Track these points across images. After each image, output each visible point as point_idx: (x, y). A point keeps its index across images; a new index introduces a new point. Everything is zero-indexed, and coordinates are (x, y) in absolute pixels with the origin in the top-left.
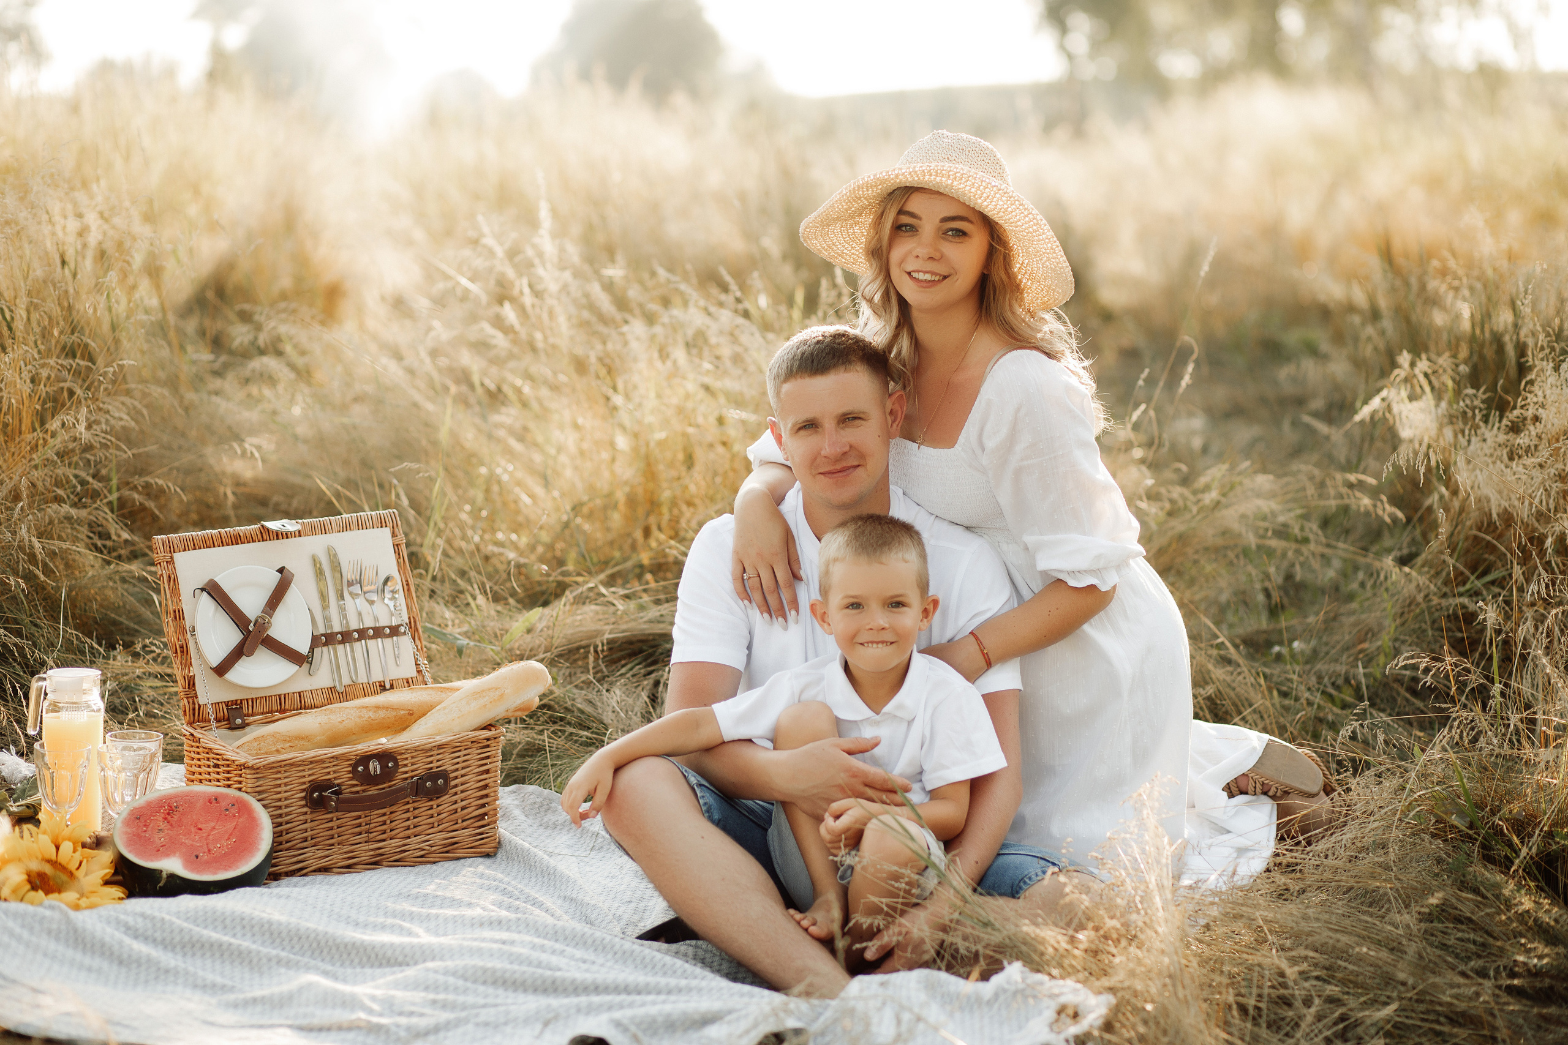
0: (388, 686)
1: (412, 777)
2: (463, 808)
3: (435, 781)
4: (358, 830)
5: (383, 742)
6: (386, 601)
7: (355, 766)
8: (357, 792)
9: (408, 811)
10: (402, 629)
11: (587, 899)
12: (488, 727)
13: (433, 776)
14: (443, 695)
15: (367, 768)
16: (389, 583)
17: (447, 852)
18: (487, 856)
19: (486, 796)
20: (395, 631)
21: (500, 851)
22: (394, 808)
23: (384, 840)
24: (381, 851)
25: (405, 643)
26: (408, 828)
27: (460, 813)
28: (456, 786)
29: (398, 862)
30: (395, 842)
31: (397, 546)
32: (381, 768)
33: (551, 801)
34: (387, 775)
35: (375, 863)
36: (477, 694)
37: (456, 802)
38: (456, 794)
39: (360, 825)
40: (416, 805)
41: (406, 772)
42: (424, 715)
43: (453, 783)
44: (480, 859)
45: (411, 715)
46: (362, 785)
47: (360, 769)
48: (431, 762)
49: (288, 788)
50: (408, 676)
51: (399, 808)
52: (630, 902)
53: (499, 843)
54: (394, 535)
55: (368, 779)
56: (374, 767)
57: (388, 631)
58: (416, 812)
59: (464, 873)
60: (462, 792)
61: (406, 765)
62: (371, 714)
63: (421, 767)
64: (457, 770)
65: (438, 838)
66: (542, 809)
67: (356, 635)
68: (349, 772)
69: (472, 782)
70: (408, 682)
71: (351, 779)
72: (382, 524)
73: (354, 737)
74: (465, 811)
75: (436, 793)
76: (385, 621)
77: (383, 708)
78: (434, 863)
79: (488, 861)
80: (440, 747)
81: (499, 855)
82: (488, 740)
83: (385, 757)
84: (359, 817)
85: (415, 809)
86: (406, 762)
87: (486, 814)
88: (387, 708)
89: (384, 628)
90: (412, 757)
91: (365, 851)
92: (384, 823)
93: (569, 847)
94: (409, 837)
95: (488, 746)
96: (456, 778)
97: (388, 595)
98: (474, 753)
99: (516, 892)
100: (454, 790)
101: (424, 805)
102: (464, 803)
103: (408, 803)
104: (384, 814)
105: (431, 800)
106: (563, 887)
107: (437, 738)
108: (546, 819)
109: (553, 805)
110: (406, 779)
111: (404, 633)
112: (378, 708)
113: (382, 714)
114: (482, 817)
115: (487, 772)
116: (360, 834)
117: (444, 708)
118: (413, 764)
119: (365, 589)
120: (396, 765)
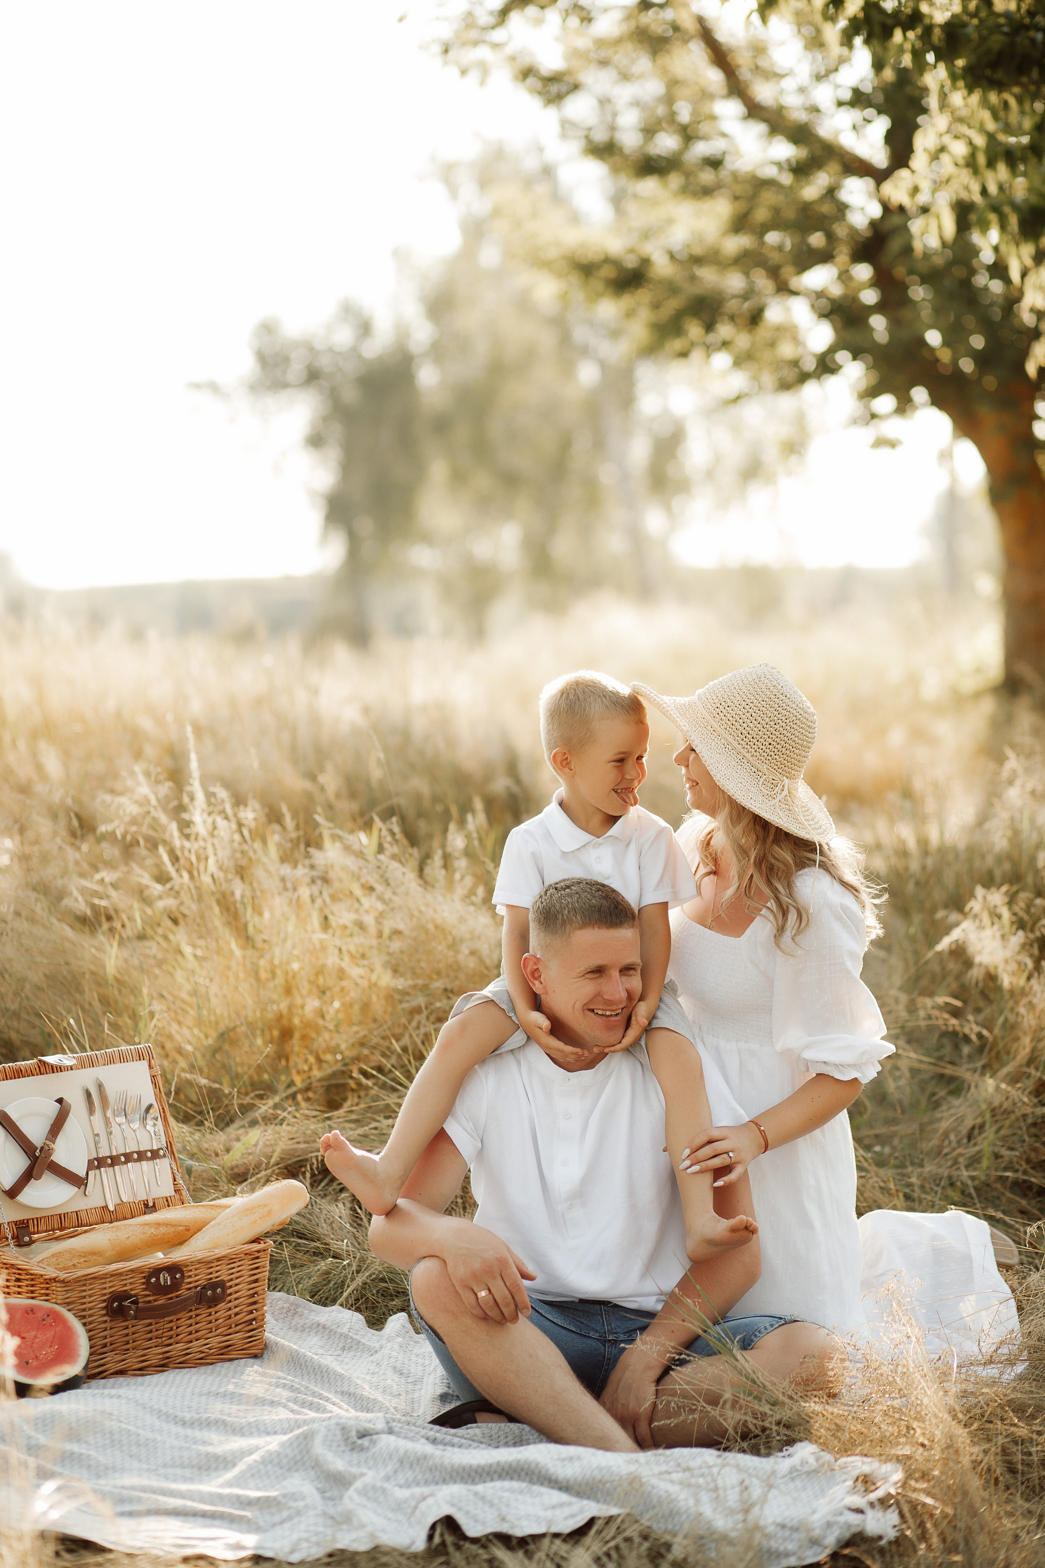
0: (151, 1204)
1: (196, 1287)
2: (236, 1314)
3: (214, 1290)
4: (149, 1335)
5: (159, 1258)
6: (148, 1127)
7: (148, 1278)
8: (149, 1302)
9: (191, 1318)
10: (161, 1153)
11: (366, 1394)
12: (256, 1240)
13: (213, 1286)
14: (213, 1212)
15: (158, 1279)
16: (151, 1111)
17: (222, 1354)
18: (255, 1356)
19: (255, 1303)
20: (155, 1155)
21: (266, 1352)
22: (180, 1316)
23: (170, 1345)
24: (168, 1354)
25: (164, 1165)
26: (191, 1333)
27: (235, 1319)
28: (230, 1294)
29: (185, 1363)
30: (180, 1346)
31: (153, 1077)
32: (171, 1279)
33: (298, 1306)
34: (176, 1285)
35: (163, 1366)
36: (248, 1210)
37: (230, 1309)
38: (230, 1301)
39: (151, 1332)
40: (198, 1312)
41: (190, 1283)
42: (199, 1230)
43: (229, 1291)
44: (251, 1360)
45: (188, 1230)
46: (154, 1294)
47: (153, 1280)
48: (211, 1273)
49: (92, 1298)
50: (168, 1195)
51: (184, 1315)
52: (399, 1395)
53: (265, 1345)
54: (150, 1067)
55: (161, 1290)
56: (165, 1278)
57: (149, 1154)
58: (198, 1318)
59: (247, 1372)
60: (236, 1299)
61: (190, 1277)
62: (152, 1230)
63: (202, 1278)
64: (231, 1280)
65: (215, 1341)
66: (290, 1314)
67: (123, 1159)
68: (143, 1283)
69: (244, 1289)
70: (168, 1202)
71: (144, 1290)
72: (140, 1057)
73: (139, 1252)
74: (238, 1317)
75: (214, 1301)
76: (145, 1146)
77: (163, 1224)
78: (211, 1364)
79: (257, 1361)
80: (218, 1259)
81: (265, 1356)
82: (258, 1251)
83: (173, 1269)
84: (151, 1324)
85: (197, 1316)
86: (190, 1274)
87: (254, 1319)
88: (166, 1224)
89: (146, 1151)
90: (196, 1269)
91: (155, 1355)
92: (171, 1329)
93: (322, 1347)
94: (191, 1342)
95: (258, 1258)
96: (231, 1287)
97: (150, 1122)
98: (246, 1264)
99: (303, 1389)
100: (229, 1298)
101: (204, 1312)
102: (237, 1310)
103: (191, 1311)
104: (171, 1321)
105: (210, 1307)
106: (339, 1383)
107: (216, 1251)
108: (294, 1323)
109: (299, 1310)
110: (190, 1289)
111: (164, 1156)
112: (158, 1224)
113: (163, 1230)
114: (250, 1322)
115: (256, 1281)
116: (151, 1339)
117: (219, 1224)
118: (196, 1275)
119: (128, 1117)
120: (183, 1276)
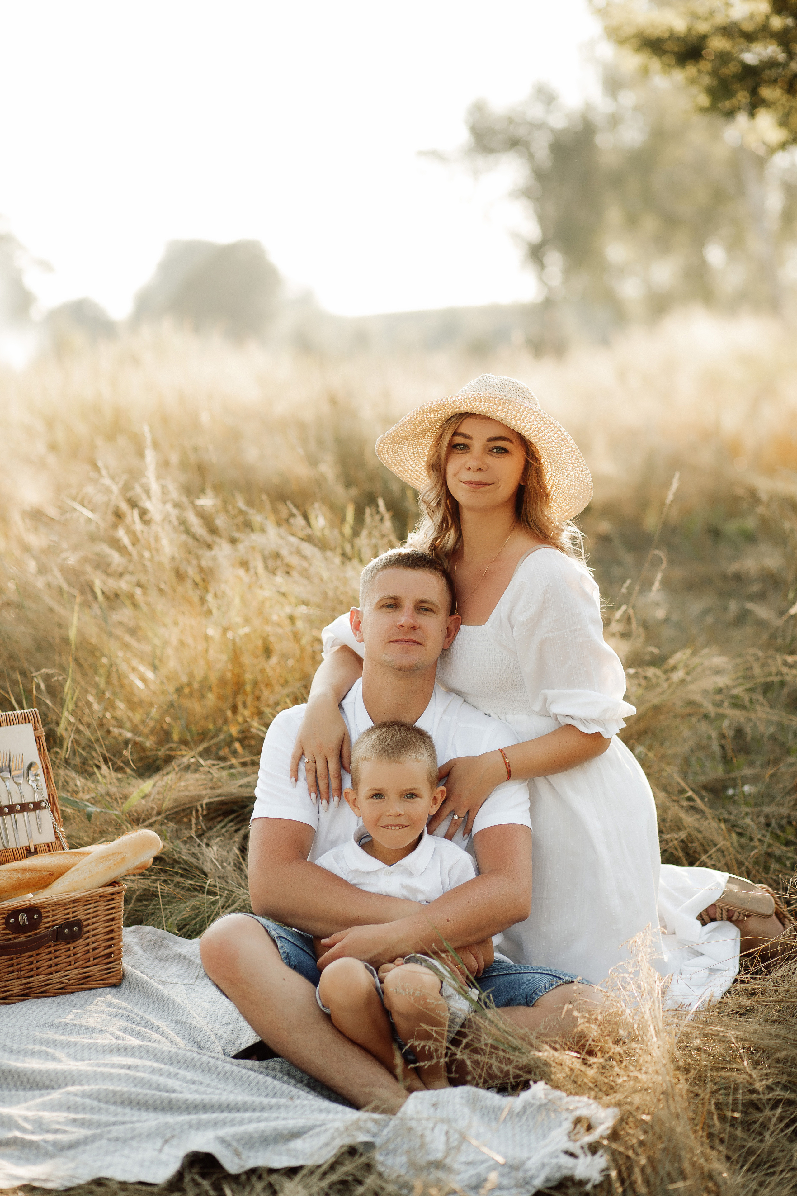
0: (32, 850)
1: (53, 926)
2: (94, 949)
3: (71, 929)
4: (10, 969)
5: (30, 898)
6: (30, 782)
7: (7, 919)
8: (10, 939)
9: (50, 953)
10: (43, 804)
11: (194, 1023)
12: (113, 884)
13: (70, 925)
14: (77, 858)
15: (17, 920)
16: (32, 769)
17: (82, 984)
18: (114, 986)
19: (112, 939)
20: (37, 806)
21: (124, 982)
22: (39, 951)
23: (32, 977)
24: (29, 985)
25: (46, 815)
26: (51, 966)
27: (92, 953)
28: (88, 932)
29: (44, 993)
30: (41, 978)
31: (38, 738)
32: (28, 920)
33: (164, 938)
34: (34, 925)
35: (25, 995)
36: (104, 858)
37: (88, 944)
38: (88, 938)
39: (12, 965)
40: (56, 948)
41: (48, 922)
42: (62, 875)
43: (86, 929)
44: (108, 989)
45: (51, 875)
46: (13, 933)
47: (12, 921)
48: (68, 914)
50: (49, 841)
51: (43, 950)
52: (228, 1024)
53: (123, 975)
54: (35, 729)
55: (18, 929)
56: (23, 919)
57: (32, 806)
58: (57, 953)
59: (95, 1002)
60: (93, 936)
61: (48, 917)
62: (19, 875)
63: (60, 917)
64: (89, 919)
65: (74, 973)
66: (157, 946)
67: (6, 810)
68: (3, 924)
69: (101, 928)
70: (49, 848)
71: (4, 929)
72: (26, 720)
73: (6, 894)
74: (96, 951)
75: (73, 938)
76: (28, 798)
77: (29, 870)
78: (72, 993)
79: (115, 991)
80: (74, 901)
81: (123, 985)
82: (113, 894)
83: (31, 910)
84: (12, 959)
85: (56, 951)
86: (48, 914)
87: (112, 953)
88: (32, 870)
89: (29, 803)
90: (53, 910)
91: (16, 986)
92: (32, 963)
93: (179, 976)
94: (51, 974)
95: (113, 899)
96: (88, 925)
97: (31, 778)
98: (102, 906)
99: (138, 1019)
100: (86, 935)
101: (63, 947)
102: (94, 945)
103: (50, 946)
104: (31, 956)
105: (69, 943)
106: (175, 1013)
107: (73, 894)
109: (165, 942)
110: (48, 927)
111: (45, 808)
112: (25, 870)
113: (28, 875)
114: (109, 955)
115: (113, 919)
116: (12, 972)
117: (78, 870)
118: (53, 916)
119: (13, 773)
120: (40, 917)
